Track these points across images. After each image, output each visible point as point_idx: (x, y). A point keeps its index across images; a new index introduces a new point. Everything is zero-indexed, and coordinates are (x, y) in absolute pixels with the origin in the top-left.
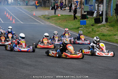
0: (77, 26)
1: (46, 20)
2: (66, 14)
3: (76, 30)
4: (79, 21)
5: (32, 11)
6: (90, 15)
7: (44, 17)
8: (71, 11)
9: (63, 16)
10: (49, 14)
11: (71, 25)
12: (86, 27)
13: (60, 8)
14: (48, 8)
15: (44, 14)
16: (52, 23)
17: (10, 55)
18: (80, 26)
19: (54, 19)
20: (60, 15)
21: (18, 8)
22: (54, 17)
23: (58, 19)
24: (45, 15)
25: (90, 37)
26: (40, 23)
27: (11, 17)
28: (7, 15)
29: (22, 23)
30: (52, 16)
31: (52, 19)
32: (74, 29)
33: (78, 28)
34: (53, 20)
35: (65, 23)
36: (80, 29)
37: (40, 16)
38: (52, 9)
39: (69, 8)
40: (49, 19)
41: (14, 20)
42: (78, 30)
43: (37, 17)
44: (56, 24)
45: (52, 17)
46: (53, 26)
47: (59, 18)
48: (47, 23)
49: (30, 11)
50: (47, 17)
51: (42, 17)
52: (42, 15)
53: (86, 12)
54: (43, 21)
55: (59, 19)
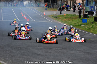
0: (80, 24)
1: (54, 18)
2: (71, 14)
3: (79, 27)
4: (81, 20)
5: (43, 11)
6: (91, 14)
7: (53, 16)
8: (75, 12)
9: (68, 16)
10: (56, 13)
11: (75, 23)
12: (87, 24)
13: (65, 9)
14: (56, 9)
15: (53, 14)
16: (59, 21)
17: (25, 47)
18: (82, 23)
19: (61, 18)
20: (65, 15)
21: (32, 9)
25: (90, 32)
26: (49, 21)
27: (26, 17)
28: (23, 15)
29: (35, 21)
30: (59, 16)
31: (59, 18)
32: (77, 26)
33: (81, 25)
35: (69, 21)
36: (82, 26)
37: (49, 16)
38: (59, 10)
39: (73, 9)
40: (56, 18)
41: (28, 19)
42: (80, 26)
43: (47, 16)
44: (63, 22)
46: (60, 23)
47: (65, 17)
48: (55, 21)
49: (41, 12)
50: (55, 16)
51: (51, 16)
52: (51, 15)
53: (87, 12)
54: (52, 19)
55: (65, 18)
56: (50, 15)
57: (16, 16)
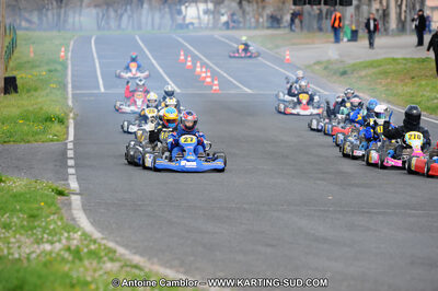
1: (335, 78)
5: (277, 47)
7: (326, 68)
10: (341, 56)
11: (434, 95)
15: (325, 59)
19: (363, 73)
21: (223, 37)
22: (365, 67)
23: (380, 73)
24: (329, 62)
30: (354, 65)
31: (356, 74)
34: (361, 77)
35: (406, 89)
37: (308, 66)
40: (344, 73)
41: (216, 83)
44: (374, 91)
45: (355, 68)
47: (381, 68)
49: (270, 49)
50: (336, 67)
51: (317, 67)
52: (318, 63)
54: (324, 81)
55: (385, 74)
56: (312, 62)
57: (161, 71)
